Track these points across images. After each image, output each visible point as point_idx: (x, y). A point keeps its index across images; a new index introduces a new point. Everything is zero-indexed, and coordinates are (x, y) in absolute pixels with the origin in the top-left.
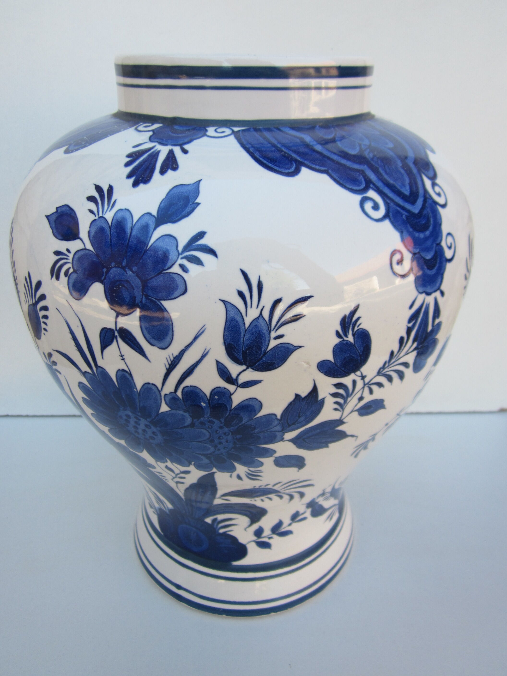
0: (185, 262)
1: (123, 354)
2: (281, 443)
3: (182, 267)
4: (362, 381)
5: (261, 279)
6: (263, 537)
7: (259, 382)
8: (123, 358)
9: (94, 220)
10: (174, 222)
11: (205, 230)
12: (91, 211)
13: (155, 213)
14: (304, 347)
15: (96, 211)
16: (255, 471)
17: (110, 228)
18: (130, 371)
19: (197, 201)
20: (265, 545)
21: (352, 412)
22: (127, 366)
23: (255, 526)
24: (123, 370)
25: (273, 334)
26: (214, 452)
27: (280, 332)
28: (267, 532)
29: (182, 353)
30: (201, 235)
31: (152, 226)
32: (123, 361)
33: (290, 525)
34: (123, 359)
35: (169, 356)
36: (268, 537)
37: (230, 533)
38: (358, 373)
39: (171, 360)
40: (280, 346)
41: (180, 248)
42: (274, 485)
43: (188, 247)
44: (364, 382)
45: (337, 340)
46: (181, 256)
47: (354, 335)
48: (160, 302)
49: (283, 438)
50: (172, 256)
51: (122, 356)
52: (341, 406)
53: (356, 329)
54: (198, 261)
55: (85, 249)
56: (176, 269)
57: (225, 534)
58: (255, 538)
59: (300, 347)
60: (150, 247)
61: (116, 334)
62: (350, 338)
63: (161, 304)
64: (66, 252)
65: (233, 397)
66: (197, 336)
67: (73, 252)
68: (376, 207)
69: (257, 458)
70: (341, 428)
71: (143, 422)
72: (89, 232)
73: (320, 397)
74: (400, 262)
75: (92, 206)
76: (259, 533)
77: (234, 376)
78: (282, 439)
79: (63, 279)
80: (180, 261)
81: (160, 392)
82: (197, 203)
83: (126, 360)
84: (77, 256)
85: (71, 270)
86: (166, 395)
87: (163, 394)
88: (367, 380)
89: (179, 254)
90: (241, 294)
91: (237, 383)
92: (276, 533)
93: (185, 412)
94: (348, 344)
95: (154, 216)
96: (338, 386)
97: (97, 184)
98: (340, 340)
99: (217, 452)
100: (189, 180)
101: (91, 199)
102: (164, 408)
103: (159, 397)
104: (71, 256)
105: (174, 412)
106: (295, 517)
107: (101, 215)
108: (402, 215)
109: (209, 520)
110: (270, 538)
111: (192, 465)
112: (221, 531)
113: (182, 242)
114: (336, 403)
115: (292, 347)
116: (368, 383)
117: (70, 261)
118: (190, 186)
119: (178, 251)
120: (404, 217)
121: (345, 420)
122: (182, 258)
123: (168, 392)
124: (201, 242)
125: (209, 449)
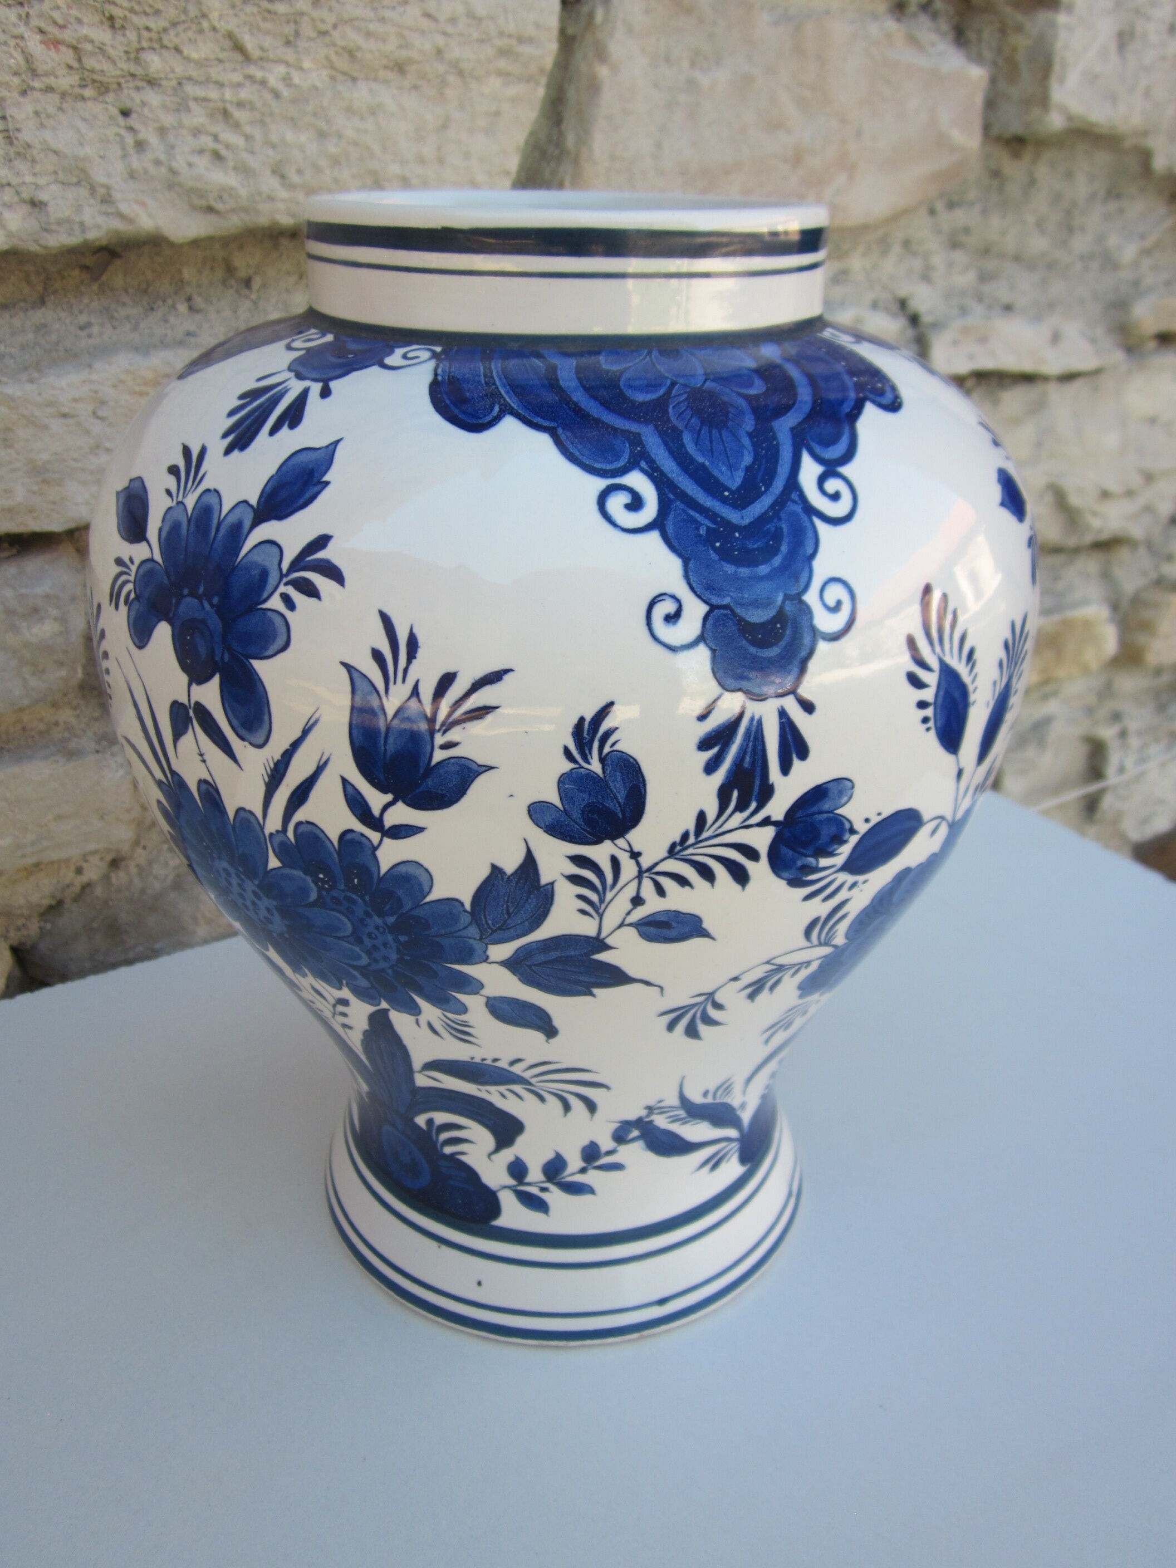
0: (291, 591)
1: (202, 753)
2: (484, 965)
3: (287, 600)
4: (633, 862)
5: (415, 631)
6: (529, 1184)
7: (419, 830)
8: (203, 758)
9: (170, 508)
10: (280, 518)
11: (330, 533)
12: (169, 492)
13: (254, 501)
14: (498, 768)
15: (174, 493)
16: (460, 1022)
17: (189, 521)
18: (215, 782)
19: (325, 478)
20: (535, 1203)
21: (622, 925)
22: (211, 775)
23: (507, 1155)
24: (206, 782)
25: (439, 739)
26: (369, 964)
27: (453, 735)
28: (535, 1174)
29: (288, 755)
30: (322, 541)
31: (247, 523)
32: (203, 764)
33: (583, 1171)
34: (204, 761)
35: (267, 760)
36: (539, 1187)
37: (462, 1158)
38: (621, 842)
39: (270, 767)
40: (452, 761)
41: (285, 566)
42: (513, 1063)
43: (297, 564)
44: (638, 864)
45: (567, 766)
46: (285, 580)
47: (602, 760)
48: (248, 661)
49: (487, 957)
50: (273, 578)
51: (201, 755)
52: (596, 909)
53: (607, 749)
54: (311, 591)
55: (152, 560)
56: (275, 603)
57: (452, 1157)
58: (512, 1182)
59: (491, 768)
60: (241, 560)
61: (191, 713)
62: (595, 766)
63: (251, 664)
64: (128, 562)
65: (379, 853)
66: (306, 728)
67: (137, 562)
68: (636, 504)
69: (454, 992)
70: (603, 957)
71: (250, 886)
72: (160, 530)
73: (544, 880)
74: (672, 618)
75: (171, 482)
76: (518, 1170)
77: (376, 812)
78: (486, 959)
79: (123, 609)
80: (282, 589)
81: (262, 828)
82: (324, 482)
83: (208, 762)
84: (141, 571)
85: (132, 596)
86: (271, 835)
87: (267, 832)
88: (646, 862)
89: (282, 576)
90: (377, 655)
91: (383, 826)
92: (555, 1181)
93: (306, 873)
94: (591, 776)
95: (251, 506)
96: (579, 860)
97: (187, 443)
98: (572, 765)
99: (374, 966)
100: (320, 441)
101: (174, 470)
102: (274, 863)
103: (262, 839)
104: (134, 568)
105: (287, 871)
106: (591, 1154)
107: (180, 499)
108: (698, 525)
109: (421, 1120)
110: (544, 1190)
111: (344, 986)
112: (448, 1150)
113: (290, 555)
114: (580, 897)
115: (474, 767)
116: (649, 870)
117: (132, 578)
118: (319, 451)
119: (281, 569)
120: (702, 531)
121: (609, 941)
122: (286, 584)
123: (273, 831)
124: (321, 555)
125: (360, 957)
